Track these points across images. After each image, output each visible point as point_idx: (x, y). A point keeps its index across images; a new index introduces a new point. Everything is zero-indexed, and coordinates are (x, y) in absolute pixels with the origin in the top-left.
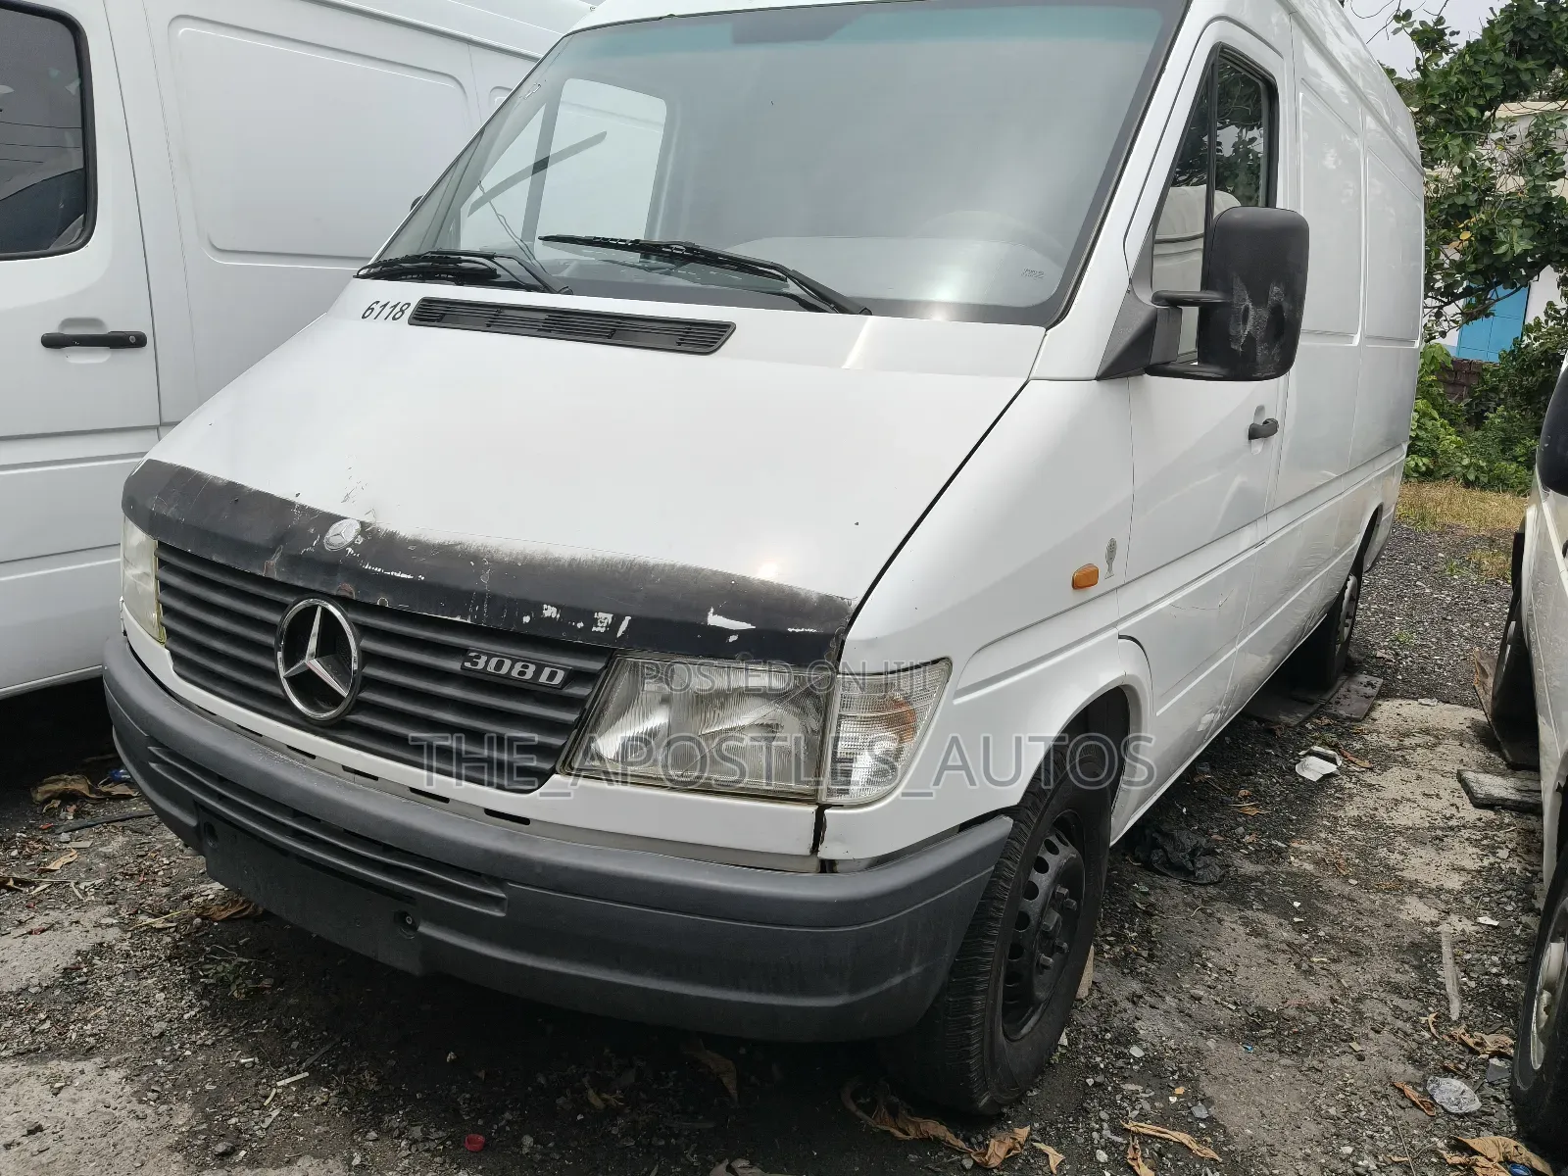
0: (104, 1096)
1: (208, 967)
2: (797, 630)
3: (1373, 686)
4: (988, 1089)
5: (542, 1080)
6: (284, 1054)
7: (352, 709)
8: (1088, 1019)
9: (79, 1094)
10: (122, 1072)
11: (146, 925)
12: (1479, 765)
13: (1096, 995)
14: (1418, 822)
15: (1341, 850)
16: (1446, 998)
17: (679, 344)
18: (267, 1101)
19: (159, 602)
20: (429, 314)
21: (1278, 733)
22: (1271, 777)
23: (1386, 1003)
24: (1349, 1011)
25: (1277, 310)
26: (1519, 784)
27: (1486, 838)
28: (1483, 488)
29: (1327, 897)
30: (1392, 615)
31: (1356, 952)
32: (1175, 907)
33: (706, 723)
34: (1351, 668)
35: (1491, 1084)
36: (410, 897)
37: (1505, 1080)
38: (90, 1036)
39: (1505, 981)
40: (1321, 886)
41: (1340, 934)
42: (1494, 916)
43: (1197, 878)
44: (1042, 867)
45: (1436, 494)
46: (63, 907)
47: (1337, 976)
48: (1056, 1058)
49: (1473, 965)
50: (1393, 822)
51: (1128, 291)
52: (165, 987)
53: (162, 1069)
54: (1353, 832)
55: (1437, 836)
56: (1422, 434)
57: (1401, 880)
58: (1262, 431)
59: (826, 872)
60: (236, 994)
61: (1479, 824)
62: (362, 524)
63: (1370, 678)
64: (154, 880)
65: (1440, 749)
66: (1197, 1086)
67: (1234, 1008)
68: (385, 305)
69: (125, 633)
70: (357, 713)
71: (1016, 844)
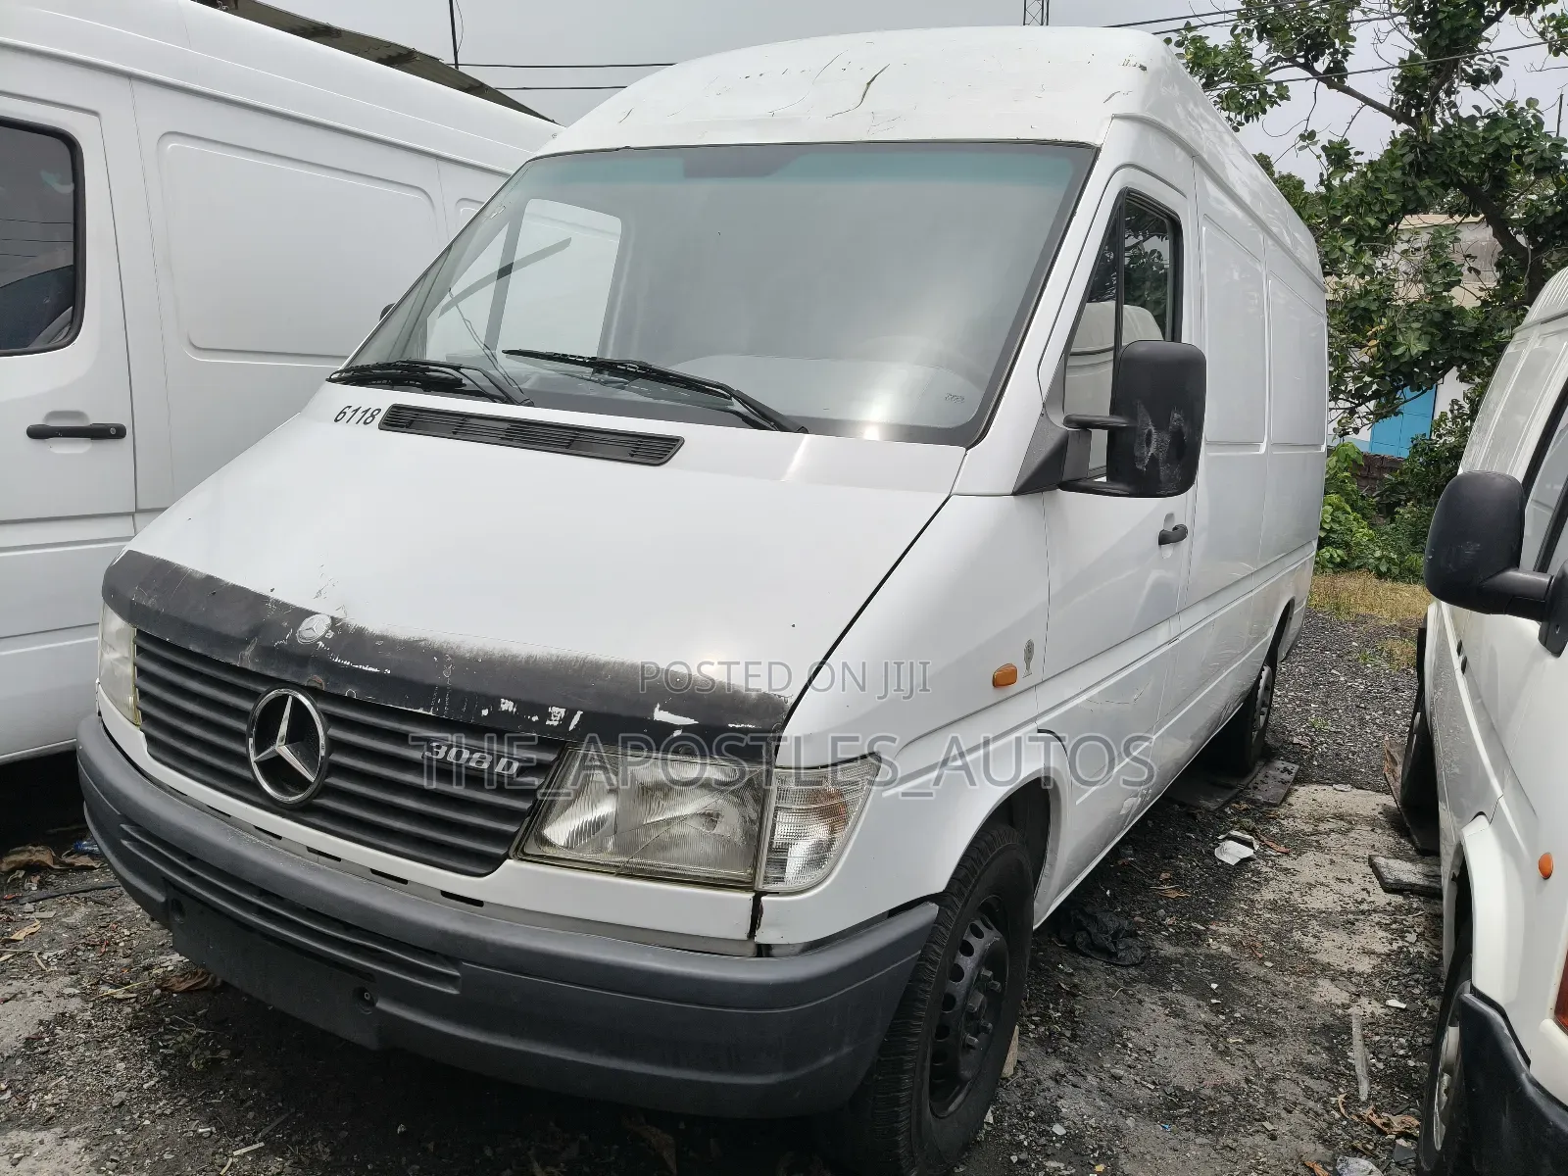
0: (63, 1166)
1: (167, 1037)
2: (737, 726)
3: (1290, 773)
4: (914, 1166)
5: (488, 1152)
6: (240, 1124)
7: (318, 795)
8: (1012, 1097)
9: (39, 1164)
10: (81, 1142)
11: (107, 996)
12: (1389, 849)
13: (1020, 1073)
14: (1331, 905)
15: (1258, 933)
16: (1355, 1078)
17: (632, 455)
18: (224, 1171)
19: (136, 686)
20: (399, 420)
21: (1199, 817)
22: (1192, 861)
23: (1298, 1083)
24: (1262, 1090)
25: (1177, 435)
26: (1427, 869)
27: (1395, 922)
28: (1395, 579)
29: (1243, 979)
30: (1307, 702)
31: (1270, 1033)
32: (1098, 988)
33: (650, 813)
34: (1269, 755)
35: (1398, 1164)
36: (369, 975)
37: (1411, 1161)
38: (50, 1105)
39: (1411, 1063)
40: (1237, 968)
41: (1255, 1016)
42: (1402, 999)
43: (1119, 960)
44: (968, 950)
45: (1351, 584)
46: (26, 977)
47: (1252, 1057)
48: (982, 1135)
49: (1382, 1047)
50: (1307, 905)
51: (1042, 415)
52: (125, 1057)
53: (121, 1138)
54: (1269, 916)
55: (1348, 921)
56: (1336, 527)
57: (1314, 963)
58: (1171, 537)
59: (762, 957)
60: (194, 1065)
61: (1388, 908)
62: (332, 618)
63: (1286, 764)
64: (115, 952)
65: (1352, 834)
66: (1116, 1163)
67: (1152, 1087)
68: (357, 410)
69: (100, 714)
70: (321, 798)
71: (942, 929)
